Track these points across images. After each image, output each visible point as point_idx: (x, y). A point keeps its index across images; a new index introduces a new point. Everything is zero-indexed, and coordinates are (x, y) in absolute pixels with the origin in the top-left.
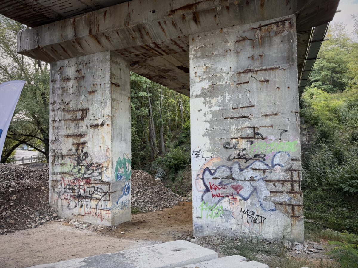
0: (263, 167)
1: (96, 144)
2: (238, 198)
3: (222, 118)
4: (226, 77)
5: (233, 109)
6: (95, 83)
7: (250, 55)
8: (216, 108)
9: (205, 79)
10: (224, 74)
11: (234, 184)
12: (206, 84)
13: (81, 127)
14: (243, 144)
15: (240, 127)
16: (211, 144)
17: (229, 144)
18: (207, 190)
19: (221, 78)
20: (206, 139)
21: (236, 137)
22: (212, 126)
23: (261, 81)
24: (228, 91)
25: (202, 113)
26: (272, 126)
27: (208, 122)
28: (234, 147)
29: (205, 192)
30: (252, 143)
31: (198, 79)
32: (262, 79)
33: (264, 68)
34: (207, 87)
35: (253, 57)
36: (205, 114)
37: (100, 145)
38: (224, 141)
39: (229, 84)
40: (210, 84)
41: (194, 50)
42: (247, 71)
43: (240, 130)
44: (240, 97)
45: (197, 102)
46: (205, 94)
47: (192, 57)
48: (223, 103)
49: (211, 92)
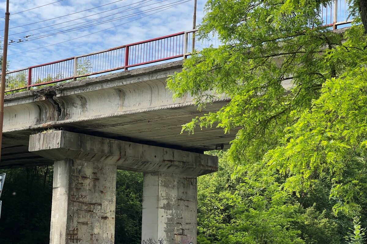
1: (105, 232)
3: (171, 222)
4: (174, 200)
5: (176, 218)
6: (106, 186)
7: (183, 192)
8: (169, 217)
9: (165, 199)
10: (173, 198)
12: (165, 202)
13: (94, 217)
14: (179, 237)
15: (178, 229)
16: (166, 236)
19: (172, 200)
20: (165, 234)
21: (176, 233)
22: (167, 227)
23: (186, 206)
24: (174, 208)
25: (163, 218)
26: (189, 229)
27: (166, 224)
30: (182, 237)
31: (162, 198)
32: (186, 205)
33: (187, 199)
34: (166, 203)
35: (183, 193)
36: (165, 219)
37: (107, 232)
38: (172, 235)
39: (174, 204)
40: (167, 202)
41: (161, 181)
42: (181, 199)
43: (178, 230)
44: (178, 212)
45: (161, 212)
46: (164, 207)
47: (160, 184)
48: (172, 214)
49: (167, 207)
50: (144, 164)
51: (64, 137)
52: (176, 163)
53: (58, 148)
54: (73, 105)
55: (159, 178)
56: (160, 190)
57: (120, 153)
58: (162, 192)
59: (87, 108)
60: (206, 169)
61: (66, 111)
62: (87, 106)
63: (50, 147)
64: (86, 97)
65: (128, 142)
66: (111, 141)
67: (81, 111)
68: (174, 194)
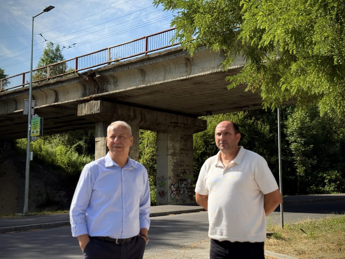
0: (186, 183)
2: (180, 194)
3: (177, 165)
4: (178, 150)
5: (180, 162)
7: (183, 144)
8: (175, 161)
9: (172, 149)
10: (177, 149)
11: (179, 189)
12: (172, 151)
14: (182, 175)
16: (173, 174)
17: (178, 175)
18: (172, 192)
20: (172, 172)
21: (180, 172)
22: (174, 168)
24: (178, 155)
25: (171, 162)
26: (188, 170)
27: (173, 166)
28: (180, 176)
29: (171, 193)
30: (184, 174)
31: (170, 148)
32: (186, 153)
33: (187, 149)
36: (172, 163)
38: (177, 174)
39: (178, 153)
40: (174, 151)
41: (170, 137)
42: (183, 149)
43: (181, 170)
44: (181, 158)
45: (170, 157)
46: (172, 155)
47: (168, 139)
48: (177, 159)
49: (173, 154)
50: (158, 125)
51: (102, 106)
52: (180, 125)
53: (98, 113)
54: (108, 83)
55: (168, 135)
56: (168, 143)
57: (142, 117)
58: (170, 144)
59: (118, 84)
60: (199, 128)
61: (103, 88)
62: (118, 83)
63: (92, 113)
64: (117, 76)
65: (147, 110)
66: (135, 109)
67: (113, 86)
68: (178, 145)
